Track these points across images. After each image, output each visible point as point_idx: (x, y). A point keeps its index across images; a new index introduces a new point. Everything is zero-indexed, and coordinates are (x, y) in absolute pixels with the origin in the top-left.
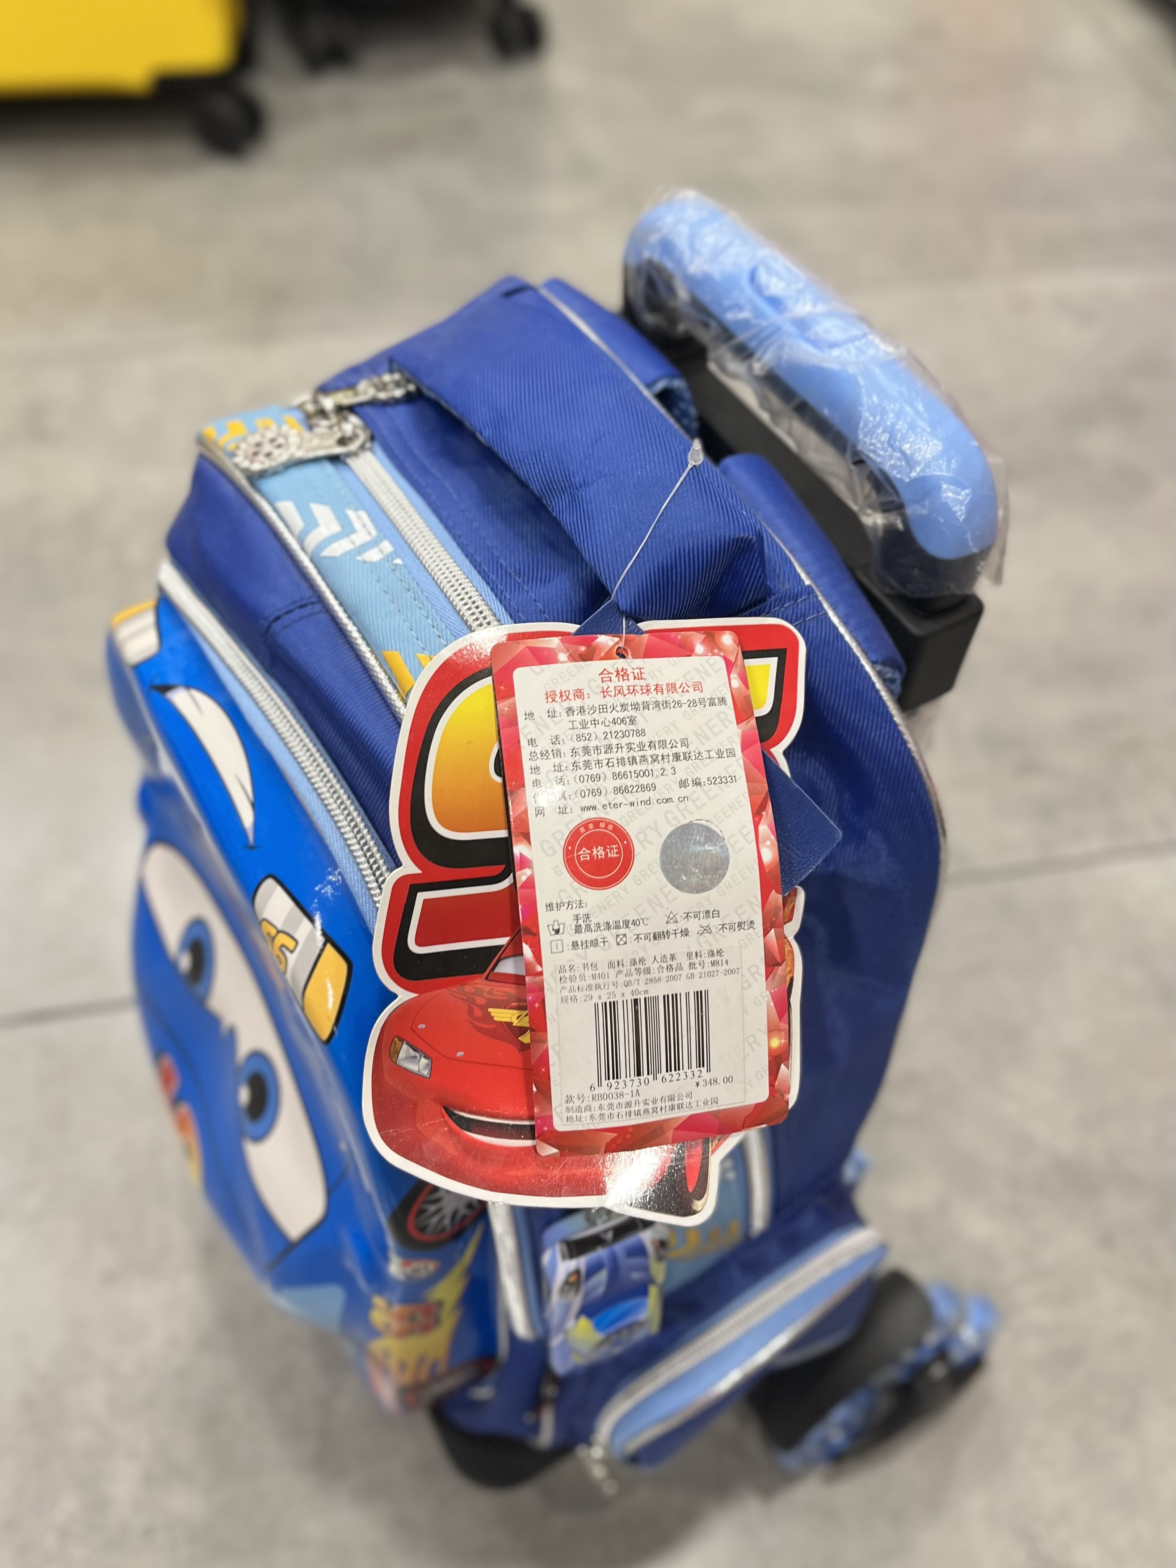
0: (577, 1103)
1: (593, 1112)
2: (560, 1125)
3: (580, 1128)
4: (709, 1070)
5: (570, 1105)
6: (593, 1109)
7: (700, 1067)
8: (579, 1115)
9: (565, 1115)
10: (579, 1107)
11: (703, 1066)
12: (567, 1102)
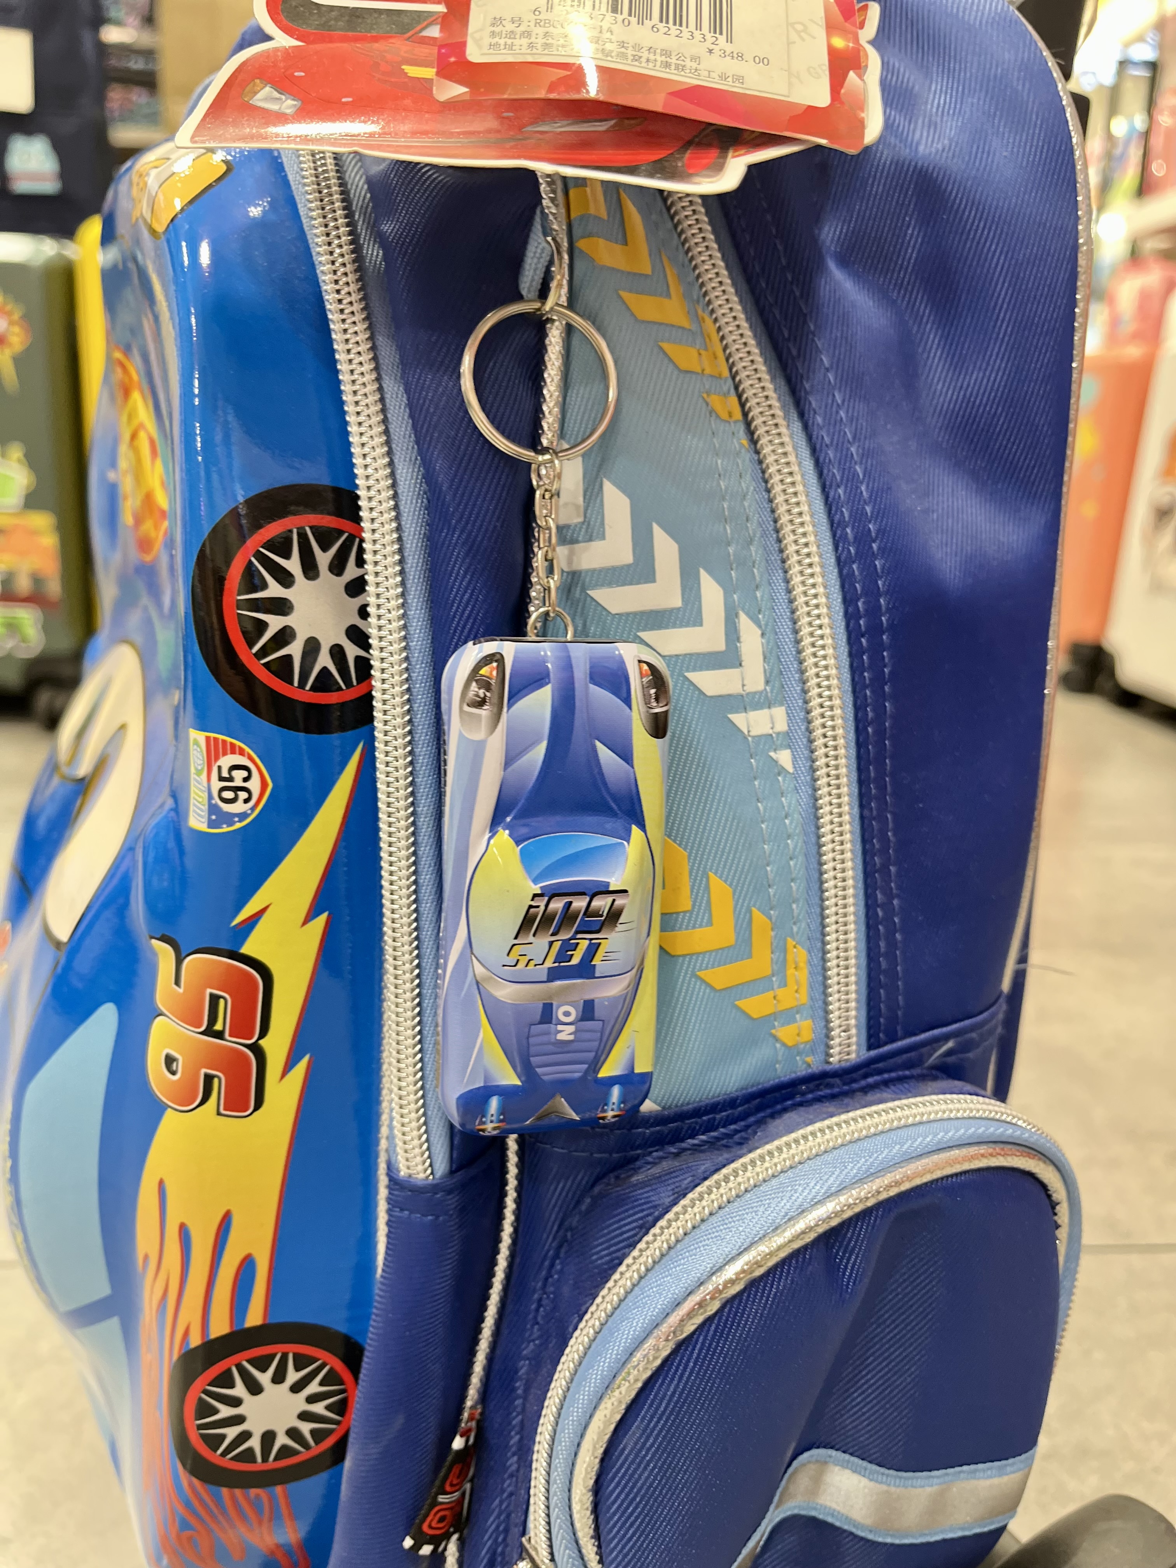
0: (510, 27)
1: (533, 39)
2: (475, 54)
3: (510, 59)
4: (730, 40)
5: (497, 29)
6: (534, 36)
7: (715, 32)
8: (509, 42)
9: (487, 40)
10: (512, 32)
11: (721, 33)
12: (493, 25)
